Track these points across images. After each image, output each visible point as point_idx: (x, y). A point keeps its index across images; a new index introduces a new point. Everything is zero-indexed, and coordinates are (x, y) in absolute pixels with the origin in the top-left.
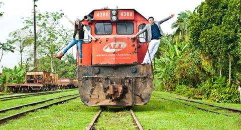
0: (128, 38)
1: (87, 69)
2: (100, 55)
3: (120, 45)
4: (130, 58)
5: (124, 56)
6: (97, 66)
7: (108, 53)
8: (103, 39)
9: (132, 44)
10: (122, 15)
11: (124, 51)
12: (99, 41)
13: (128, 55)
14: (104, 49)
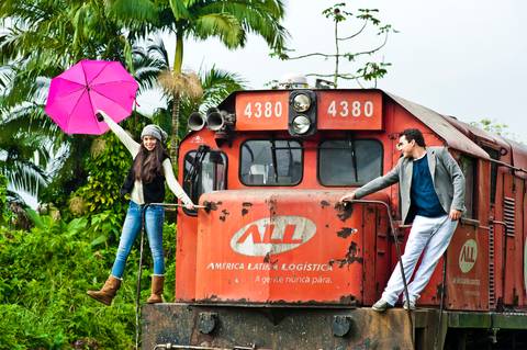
0: (324, 203)
1: (176, 316)
2: (219, 266)
3: (290, 229)
4: (328, 281)
5: (304, 274)
6: (206, 305)
7: (247, 259)
8: (232, 204)
9: (338, 225)
10: (334, 112)
11: (305, 252)
12: (218, 213)
13: (320, 267)
14: (233, 242)
